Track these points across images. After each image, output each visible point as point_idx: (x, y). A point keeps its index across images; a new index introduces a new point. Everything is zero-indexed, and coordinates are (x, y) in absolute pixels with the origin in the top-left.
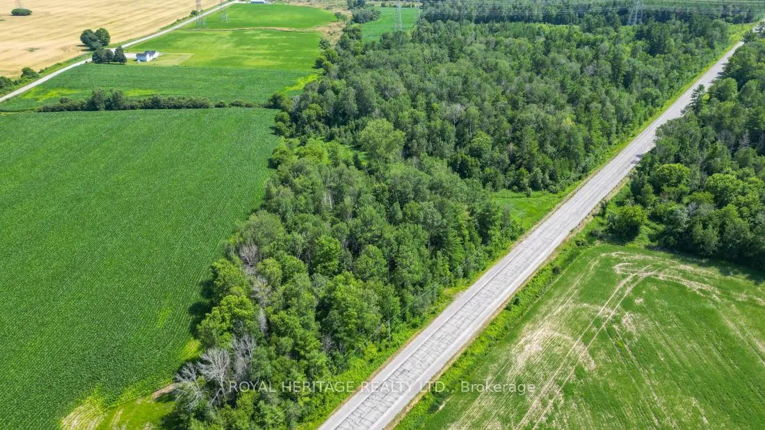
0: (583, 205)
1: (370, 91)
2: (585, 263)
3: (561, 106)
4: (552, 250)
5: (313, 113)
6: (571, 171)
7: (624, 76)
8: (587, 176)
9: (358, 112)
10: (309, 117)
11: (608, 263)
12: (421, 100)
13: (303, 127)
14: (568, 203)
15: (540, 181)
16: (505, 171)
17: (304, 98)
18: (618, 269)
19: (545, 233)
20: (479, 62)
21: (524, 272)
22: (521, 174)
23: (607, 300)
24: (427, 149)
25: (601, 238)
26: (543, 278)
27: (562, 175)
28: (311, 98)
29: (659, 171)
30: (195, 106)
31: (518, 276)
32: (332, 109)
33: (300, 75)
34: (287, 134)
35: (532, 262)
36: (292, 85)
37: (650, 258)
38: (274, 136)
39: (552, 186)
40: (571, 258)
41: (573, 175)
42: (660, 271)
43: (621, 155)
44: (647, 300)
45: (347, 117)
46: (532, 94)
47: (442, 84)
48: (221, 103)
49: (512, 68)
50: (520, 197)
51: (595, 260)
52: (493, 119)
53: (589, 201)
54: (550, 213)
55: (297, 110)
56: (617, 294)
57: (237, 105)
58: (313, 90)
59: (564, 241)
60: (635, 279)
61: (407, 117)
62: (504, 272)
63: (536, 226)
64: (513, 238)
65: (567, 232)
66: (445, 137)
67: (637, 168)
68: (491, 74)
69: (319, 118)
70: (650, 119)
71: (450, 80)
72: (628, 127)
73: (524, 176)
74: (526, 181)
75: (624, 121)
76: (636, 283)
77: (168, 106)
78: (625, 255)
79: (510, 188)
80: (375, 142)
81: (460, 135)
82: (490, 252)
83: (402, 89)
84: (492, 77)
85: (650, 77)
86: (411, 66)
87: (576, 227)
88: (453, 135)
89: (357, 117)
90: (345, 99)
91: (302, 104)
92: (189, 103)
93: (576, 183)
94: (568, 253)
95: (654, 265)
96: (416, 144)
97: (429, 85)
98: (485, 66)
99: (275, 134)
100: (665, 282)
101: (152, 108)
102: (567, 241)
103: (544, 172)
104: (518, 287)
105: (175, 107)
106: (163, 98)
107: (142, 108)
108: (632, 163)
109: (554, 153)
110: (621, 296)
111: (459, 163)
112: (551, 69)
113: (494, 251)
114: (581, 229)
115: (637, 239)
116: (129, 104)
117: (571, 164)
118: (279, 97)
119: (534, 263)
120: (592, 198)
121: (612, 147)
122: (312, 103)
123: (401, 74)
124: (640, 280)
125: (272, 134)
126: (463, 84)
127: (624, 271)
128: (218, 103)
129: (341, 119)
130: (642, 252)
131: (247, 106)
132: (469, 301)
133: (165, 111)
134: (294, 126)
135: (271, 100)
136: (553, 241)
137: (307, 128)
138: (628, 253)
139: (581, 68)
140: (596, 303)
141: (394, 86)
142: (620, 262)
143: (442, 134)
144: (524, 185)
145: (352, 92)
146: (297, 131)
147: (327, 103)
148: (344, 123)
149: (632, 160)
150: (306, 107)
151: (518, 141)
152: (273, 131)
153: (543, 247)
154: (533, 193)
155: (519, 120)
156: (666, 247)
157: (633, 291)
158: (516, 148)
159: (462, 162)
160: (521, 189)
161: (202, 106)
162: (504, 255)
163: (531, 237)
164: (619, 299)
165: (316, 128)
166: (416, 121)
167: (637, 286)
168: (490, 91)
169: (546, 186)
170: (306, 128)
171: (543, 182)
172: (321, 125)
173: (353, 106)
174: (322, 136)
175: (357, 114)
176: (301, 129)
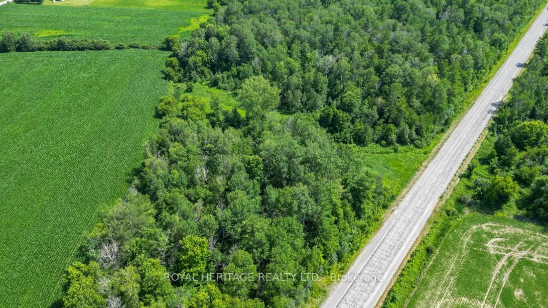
0: (449, 163)
1: (251, 39)
2: (457, 239)
3: (425, 58)
4: (424, 224)
5: (199, 59)
6: (434, 124)
7: (475, 21)
8: (449, 128)
9: (239, 59)
10: (195, 63)
11: (479, 239)
12: (296, 48)
13: (190, 73)
14: (434, 161)
15: (407, 137)
16: (374, 125)
17: (191, 45)
18: (491, 246)
19: (415, 200)
20: (347, 8)
21: (399, 254)
22: (389, 129)
23: (486, 292)
24: (301, 99)
25: (469, 205)
26: (418, 262)
27: (427, 129)
28: (197, 45)
29: (520, 129)
30: (97, 48)
31: (393, 259)
32: (216, 56)
33: (193, 16)
34: (176, 78)
35: (405, 240)
36: (185, 26)
37: (521, 231)
38: (164, 81)
39: (418, 141)
40: (442, 234)
41: (438, 128)
42: (533, 249)
43: (477, 103)
44: (526, 293)
45: (229, 63)
46: (397, 43)
47: (315, 33)
48: (120, 45)
49: (376, 13)
50: (388, 153)
51: (467, 235)
52: (361, 70)
53: (454, 159)
54: (417, 174)
55: (184, 56)
56: (494, 282)
57: (135, 47)
58: (200, 36)
59: (435, 211)
60: (510, 261)
61: (283, 67)
62: (378, 254)
63: (405, 190)
64: (385, 207)
65: (436, 199)
66: (319, 88)
67: (495, 119)
68: (359, 21)
69: (205, 64)
70: (498, 62)
71: (322, 28)
72: (481, 72)
73: (391, 131)
74: (394, 137)
75: (477, 67)
76: (512, 267)
77: (72, 48)
78: (496, 228)
79: (378, 142)
80: (251, 101)
81: (331, 85)
82: (362, 228)
83: (278, 36)
84: (359, 24)
85: (497, 22)
86: (288, 13)
87: (445, 192)
88: (325, 87)
89: (238, 63)
90: (227, 47)
91: (190, 50)
92: (92, 45)
93: (439, 136)
94: (439, 226)
95: (526, 242)
96: (291, 95)
97: (304, 33)
98: (352, 12)
99: (165, 79)
100: (541, 265)
101: (58, 49)
102: (438, 210)
103: (410, 128)
104: (394, 276)
105: (79, 49)
106: (67, 41)
107: (49, 49)
108: (489, 113)
109: (420, 108)
110: (499, 287)
111: (331, 117)
112: (411, 15)
113: (367, 225)
114: (449, 194)
115: (504, 206)
116: (37, 46)
117: (436, 118)
118: (171, 41)
119: (408, 240)
120: (456, 155)
121: (468, 93)
122: (199, 49)
123: (279, 20)
124: (516, 262)
125: (163, 78)
126: (334, 31)
127: (498, 250)
128: (117, 45)
129: (225, 65)
130: (512, 223)
131: (144, 48)
132: (343, 298)
133: (70, 53)
134: (182, 72)
135: (165, 43)
136: (424, 210)
137: (194, 74)
138: (498, 225)
139: (437, 15)
140: (475, 296)
141: (273, 34)
142: (492, 237)
143: (315, 85)
144: (392, 140)
145: (234, 40)
146: (184, 76)
147: (211, 49)
148: (227, 69)
149: (488, 109)
150: (193, 53)
151: (386, 95)
152: (163, 76)
153: (415, 218)
154: (400, 148)
155: (387, 74)
156: (535, 218)
157: (510, 279)
158: (384, 101)
159: (334, 116)
160: (389, 143)
161: (103, 48)
162: (377, 229)
163: (403, 204)
164: (498, 289)
165: (202, 72)
166: (291, 72)
167: (513, 271)
168: (359, 39)
169: (412, 141)
170: (192, 74)
171: (409, 137)
172: (206, 70)
173: (234, 53)
174: (207, 81)
175: (239, 60)
176: (188, 74)
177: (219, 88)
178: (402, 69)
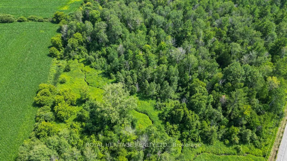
10: (73, 45)
13: (69, 52)
17: (70, 27)
24: (156, 89)
28: (75, 27)
30: (3, 22)
32: (90, 37)
34: (59, 56)
39: (257, 141)
45: (100, 44)
48: (21, 18)
50: (231, 154)
55: (65, 36)
57: (32, 20)
69: (81, 44)
73: (235, 133)
79: (222, 140)
83: (140, 19)
89: (107, 44)
91: (69, 32)
99: (50, 56)
111: (182, 116)
118: (59, 16)
125: (48, 56)
126: (183, 15)
128: (19, 18)
131: (39, 21)
135: (55, 18)
137: (72, 53)
145: (103, 26)
146: (65, 55)
148: (99, 49)
150: (71, 36)
154: (241, 147)
158: (227, 98)
159: (185, 116)
160: (232, 143)
161: (8, 21)
165: (79, 51)
169: (252, 141)
171: (250, 138)
172: (83, 49)
173: (104, 36)
174: (83, 58)
175: (108, 42)
176: (68, 53)
177: (92, 67)
178: (244, 68)
